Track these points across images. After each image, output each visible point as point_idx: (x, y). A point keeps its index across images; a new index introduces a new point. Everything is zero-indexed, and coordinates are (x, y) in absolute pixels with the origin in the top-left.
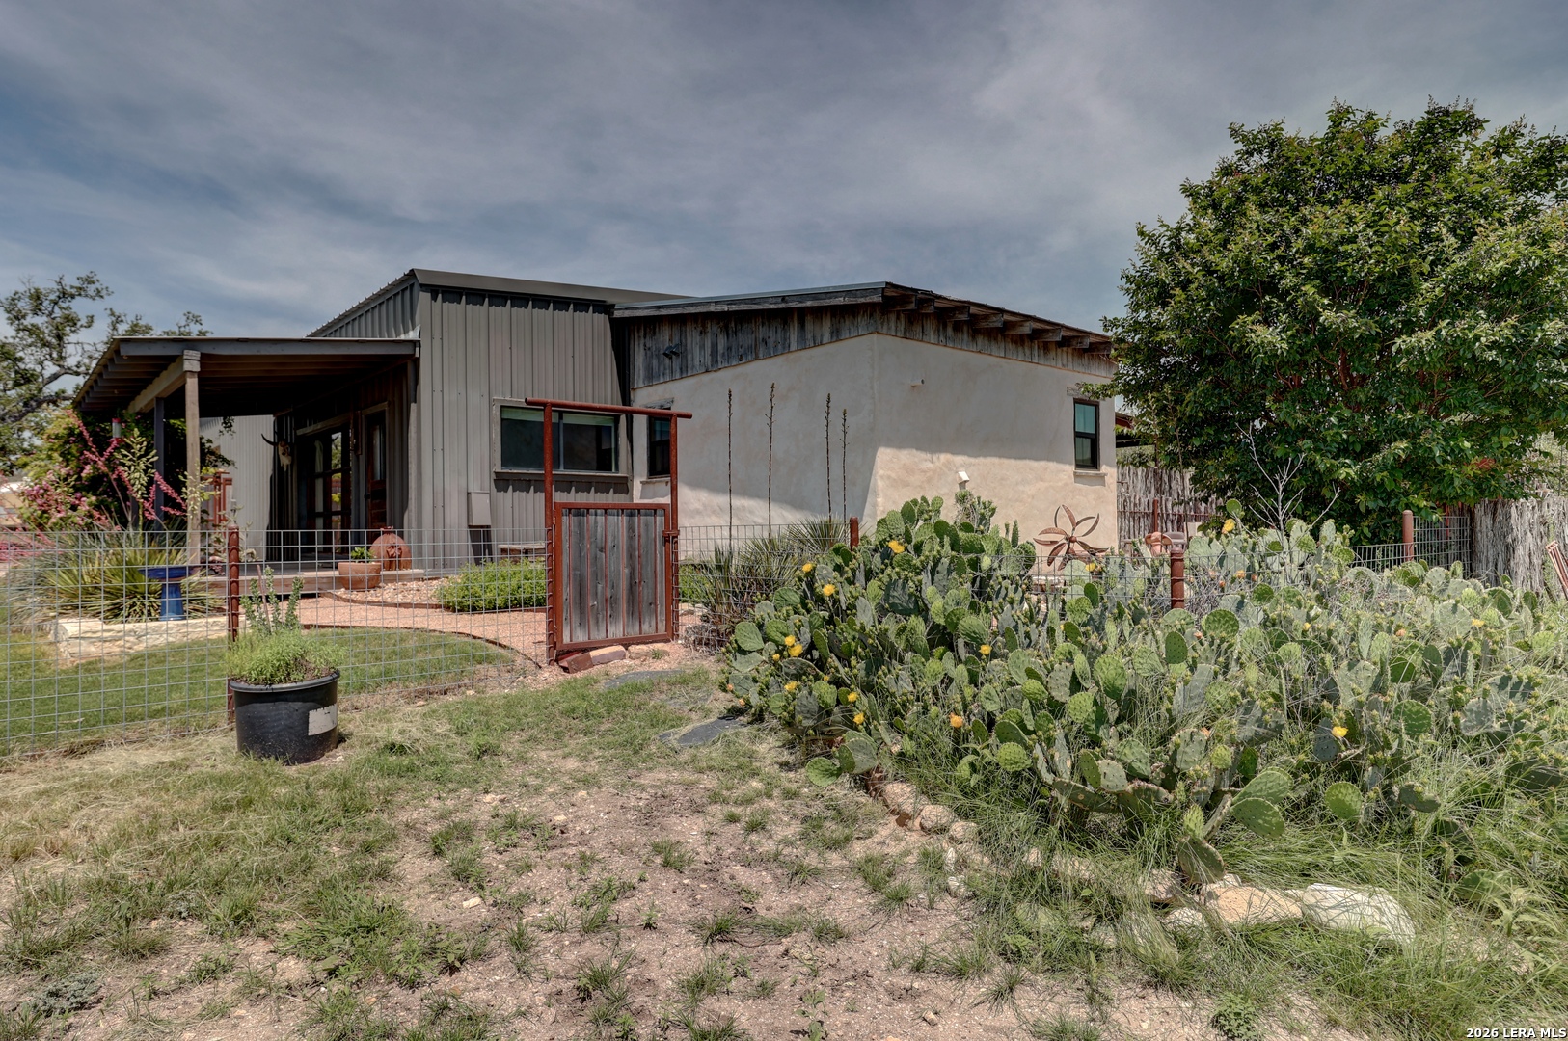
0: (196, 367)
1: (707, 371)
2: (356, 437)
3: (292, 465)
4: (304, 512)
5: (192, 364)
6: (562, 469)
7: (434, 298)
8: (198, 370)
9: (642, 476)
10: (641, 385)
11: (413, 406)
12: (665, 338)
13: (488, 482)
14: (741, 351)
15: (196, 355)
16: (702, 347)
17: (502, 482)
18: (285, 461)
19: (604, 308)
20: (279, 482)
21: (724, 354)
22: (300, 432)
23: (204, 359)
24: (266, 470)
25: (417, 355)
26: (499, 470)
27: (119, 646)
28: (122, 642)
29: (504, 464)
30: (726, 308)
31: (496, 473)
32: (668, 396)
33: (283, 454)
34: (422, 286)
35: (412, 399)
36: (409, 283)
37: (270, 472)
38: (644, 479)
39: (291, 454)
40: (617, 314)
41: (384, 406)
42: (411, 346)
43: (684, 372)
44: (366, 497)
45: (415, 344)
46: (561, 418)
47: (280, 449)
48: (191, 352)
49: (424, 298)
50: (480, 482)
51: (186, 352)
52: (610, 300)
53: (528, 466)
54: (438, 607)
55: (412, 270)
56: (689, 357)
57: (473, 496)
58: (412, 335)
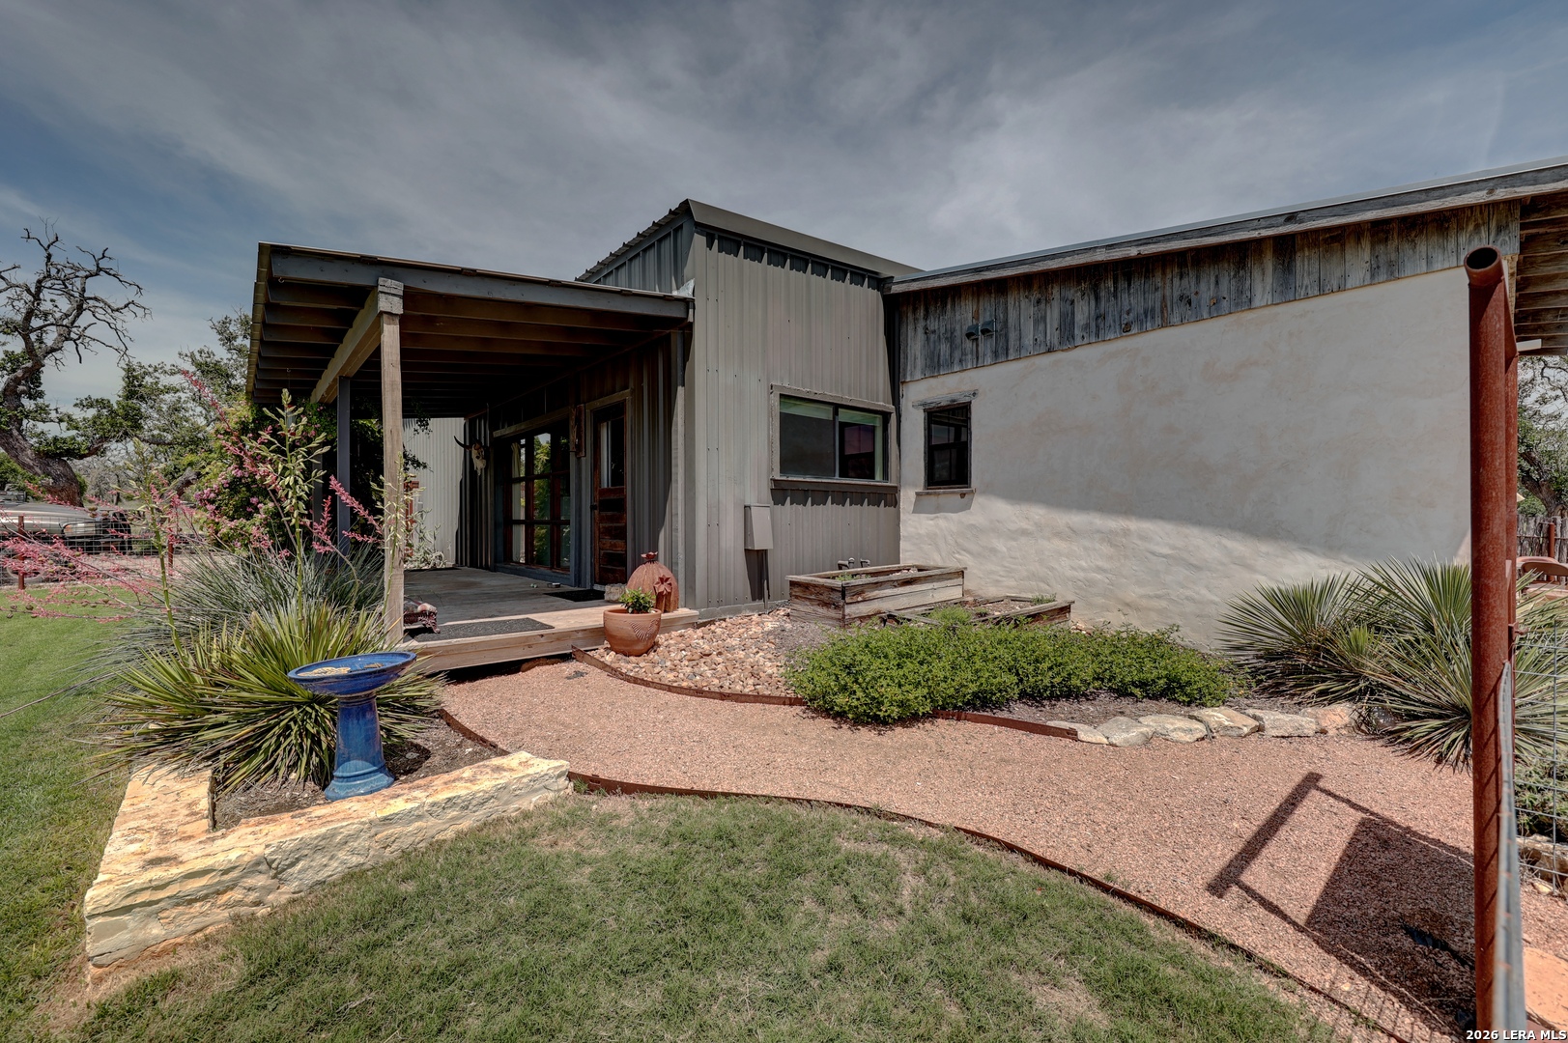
0: (396, 306)
1: (1050, 351)
2: (579, 436)
3: (486, 469)
4: (501, 519)
5: (390, 302)
6: (837, 476)
7: (710, 245)
8: (400, 311)
9: (915, 486)
10: (918, 376)
11: (680, 390)
12: (965, 314)
13: (766, 494)
14: (1126, 318)
15: (395, 286)
16: (1041, 320)
17: (780, 492)
18: (479, 464)
19: (879, 282)
20: (471, 488)
21: (1087, 327)
22: (497, 434)
23: (409, 297)
24: (456, 473)
25: (690, 319)
26: (778, 477)
27: (227, 905)
28: (236, 895)
29: (783, 471)
30: (1133, 252)
31: (775, 481)
32: (967, 387)
33: (478, 457)
34: (698, 225)
35: (679, 381)
36: (682, 219)
37: (459, 477)
38: (920, 489)
39: (486, 458)
40: (896, 289)
41: (626, 395)
42: (682, 306)
43: (1001, 354)
44: (593, 508)
45: (687, 303)
46: (836, 413)
47: (474, 453)
48: (389, 282)
49: (699, 240)
50: (756, 491)
51: (381, 280)
52: (885, 273)
53: (805, 473)
54: (792, 702)
55: (686, 202)
56: (1013, 336)
57: (754, 511)
58: (686, 292)
